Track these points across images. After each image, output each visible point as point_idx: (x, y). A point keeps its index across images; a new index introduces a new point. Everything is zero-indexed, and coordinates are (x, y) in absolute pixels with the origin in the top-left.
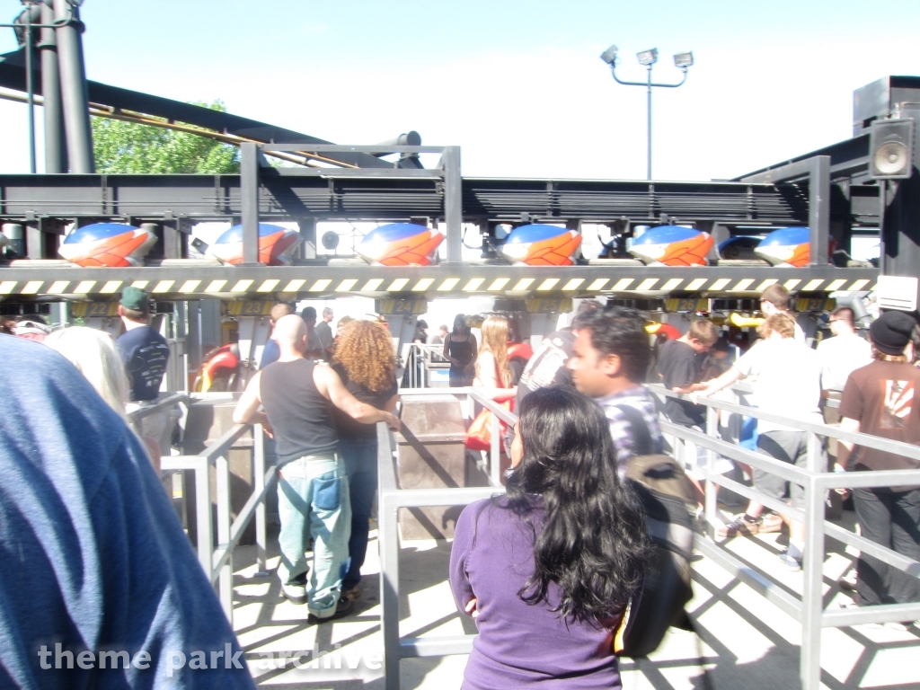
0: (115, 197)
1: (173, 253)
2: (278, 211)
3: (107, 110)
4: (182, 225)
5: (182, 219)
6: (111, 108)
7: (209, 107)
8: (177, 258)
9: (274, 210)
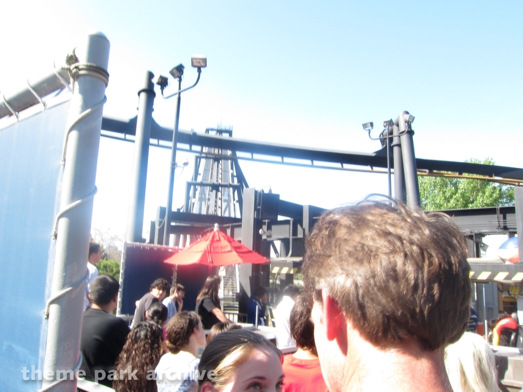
1: (472, 254)
3: (425, 172)
4: (476, 237)
5: (476, 234)
6: (427, 171)
7: (482, 163)
8: (474, 257)
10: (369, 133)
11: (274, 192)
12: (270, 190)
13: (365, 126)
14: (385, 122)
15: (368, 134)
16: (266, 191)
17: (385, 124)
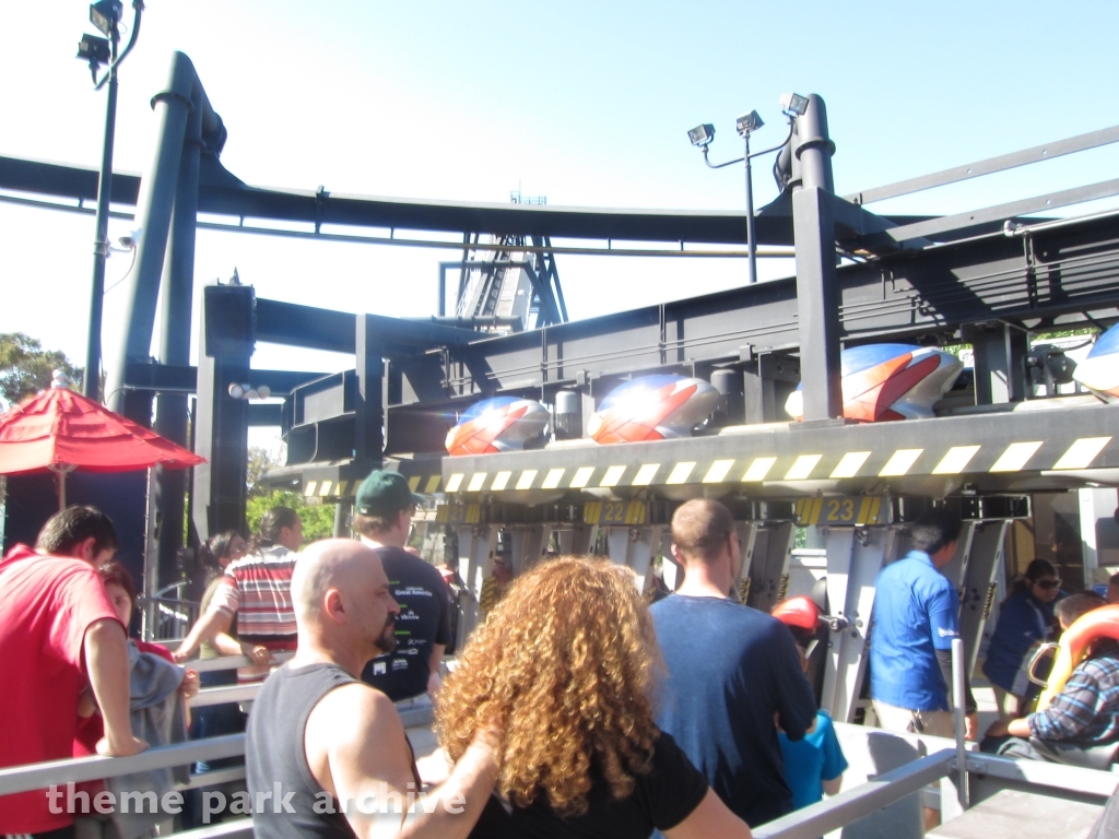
0: (681, 334)
1: (758, 415)
2: (930, 318)
5: (766, 357)
9: (919, 319)
10: (706, 152)
11: (245, 282)
12: (236, 278)
13: (693, 134)
14: (739, 121)
15: (703, 154)
16: (226, 281)
17: (740, 126)
